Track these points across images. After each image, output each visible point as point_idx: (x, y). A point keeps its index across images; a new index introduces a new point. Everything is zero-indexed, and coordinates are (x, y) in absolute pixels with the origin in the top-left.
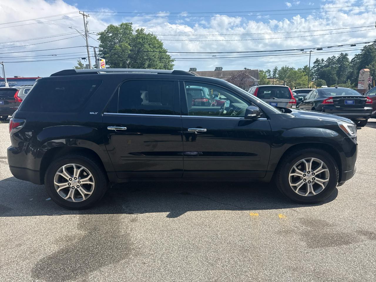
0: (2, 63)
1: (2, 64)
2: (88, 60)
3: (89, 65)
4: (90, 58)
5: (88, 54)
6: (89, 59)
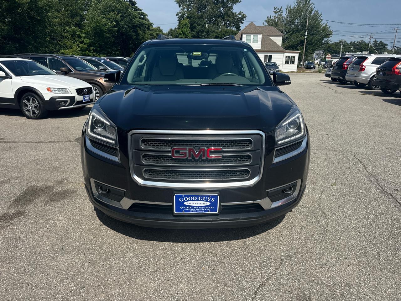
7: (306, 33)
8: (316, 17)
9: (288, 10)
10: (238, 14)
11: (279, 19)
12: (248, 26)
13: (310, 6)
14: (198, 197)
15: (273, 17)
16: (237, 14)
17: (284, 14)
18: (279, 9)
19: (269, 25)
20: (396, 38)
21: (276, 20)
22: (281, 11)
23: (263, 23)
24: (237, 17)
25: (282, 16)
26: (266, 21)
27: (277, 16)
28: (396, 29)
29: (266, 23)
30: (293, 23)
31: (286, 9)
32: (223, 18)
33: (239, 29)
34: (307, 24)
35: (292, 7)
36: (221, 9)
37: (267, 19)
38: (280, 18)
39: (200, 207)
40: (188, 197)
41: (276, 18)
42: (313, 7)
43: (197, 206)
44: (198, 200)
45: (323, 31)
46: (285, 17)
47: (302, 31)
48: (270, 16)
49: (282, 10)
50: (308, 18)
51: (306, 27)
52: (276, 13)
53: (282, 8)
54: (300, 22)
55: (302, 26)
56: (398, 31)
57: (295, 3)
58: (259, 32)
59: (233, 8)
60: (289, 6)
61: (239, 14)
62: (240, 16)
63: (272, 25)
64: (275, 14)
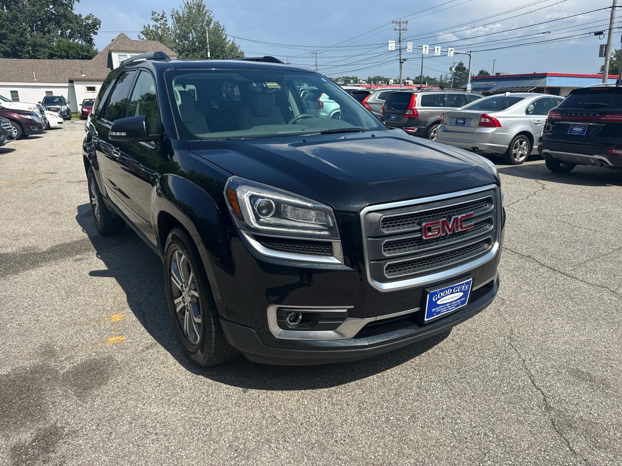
0: (469, 53)
1: (470, 55)
2: (607, 36)
3: (606, 45)
4: (614, 31)
5: (611, 23)
6: (610, 34)
7: (209, 54)
8: (217, 31)
9: (175, 18)
10: (86, 18)
11: (164, 31)
12: (117, 40)
13: (206, 14)
14: (452, 288)
15: (153, 26)
16: (83, 17)
17: (170, 23)
18: (161, 15)
19: (149, 39)
20: (318, 64)
21: (159, 31)
22: (164, 19)
23: (139, 36)
24: (84, 23)
25: (167, 26)
26: (142, 33)
27: (159, 25)
28: (315, 53)
29: (142, 36)
30: (186, 38)
31: (172, 15)
32: (58, 23)
33: (92, 43)
34: (208, 41)
35: (181, 13)
36: (51, 7)
37: (143, 30)
38: (166, 30)
39: (452, 302)
40: (442, 291)
41: (158, 29)
42: (212, 16)
43: (449, 303)
44: (452, 293)
45: (231, 51)
46: (173, 28)
47: (202, 51)
48: (149, 25)
49: (165, 17)
50: (207, 32)
51: (207, 46)
52: (157, 20)
53: (164, 13)
54: (196, 38)
55: (200, 43)
56: (317, 55)
57: (183, 8)
58: (139, 50)
59: (74, 7)
60: (175, 12)
61: (88, 18)
62: (90, 22)
63: (154, 39)
64: (155, 23)
